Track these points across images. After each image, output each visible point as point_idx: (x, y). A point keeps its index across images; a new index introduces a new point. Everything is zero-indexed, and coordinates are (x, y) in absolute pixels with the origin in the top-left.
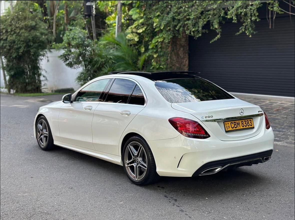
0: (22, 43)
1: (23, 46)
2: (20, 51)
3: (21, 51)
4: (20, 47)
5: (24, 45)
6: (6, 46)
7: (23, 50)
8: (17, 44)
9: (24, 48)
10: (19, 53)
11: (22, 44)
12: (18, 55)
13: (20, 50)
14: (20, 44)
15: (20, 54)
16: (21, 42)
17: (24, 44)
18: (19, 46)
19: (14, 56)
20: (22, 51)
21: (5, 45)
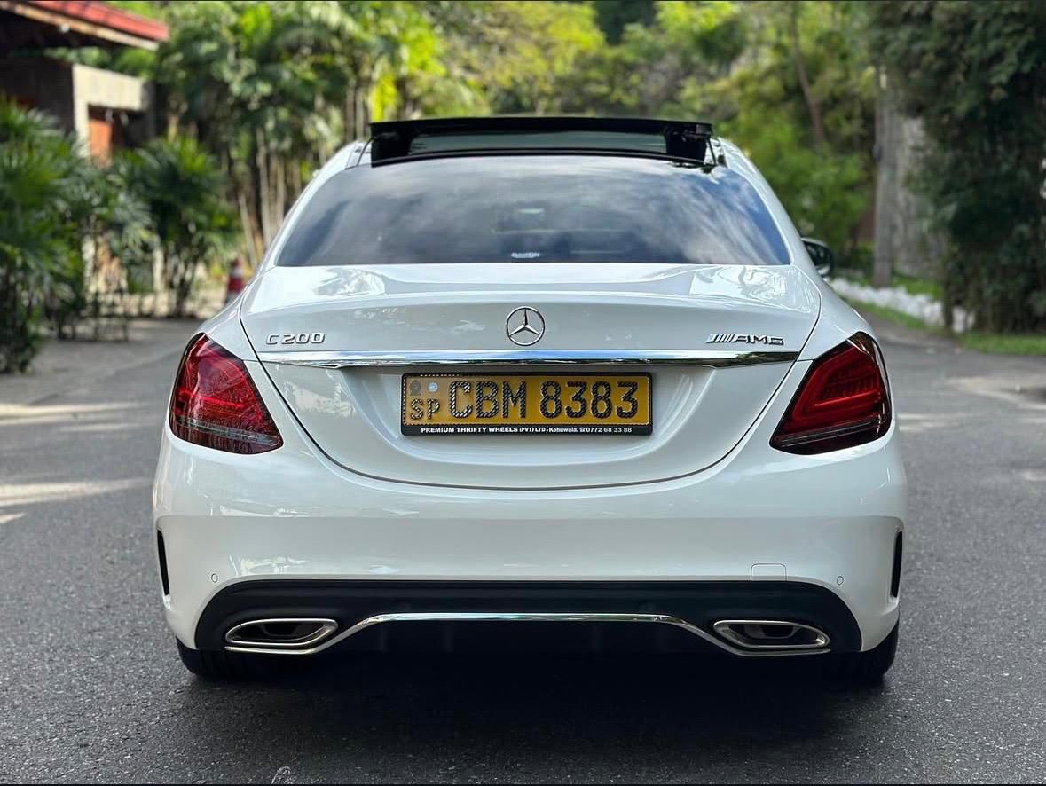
0: (1008, 29)
1: (1015, 45)
2: (994, 81)
3: (1001, 75)
4: (998, 56)
5: (1022, 42)
6: (923, 53)
7: (1011, 70)
8: (984, 40)
9: (1022, 56)
10: (990, 88)
11: (1009, 35)
12: (987, 103)
13: (996, 68)
14: (998, 35)
15: (998, 94)
16: (1005, 24)
17: (1021, 32)
18: (993, 45)
19: (962, 108)
20: (1003, 78)
21: (917, 47)
